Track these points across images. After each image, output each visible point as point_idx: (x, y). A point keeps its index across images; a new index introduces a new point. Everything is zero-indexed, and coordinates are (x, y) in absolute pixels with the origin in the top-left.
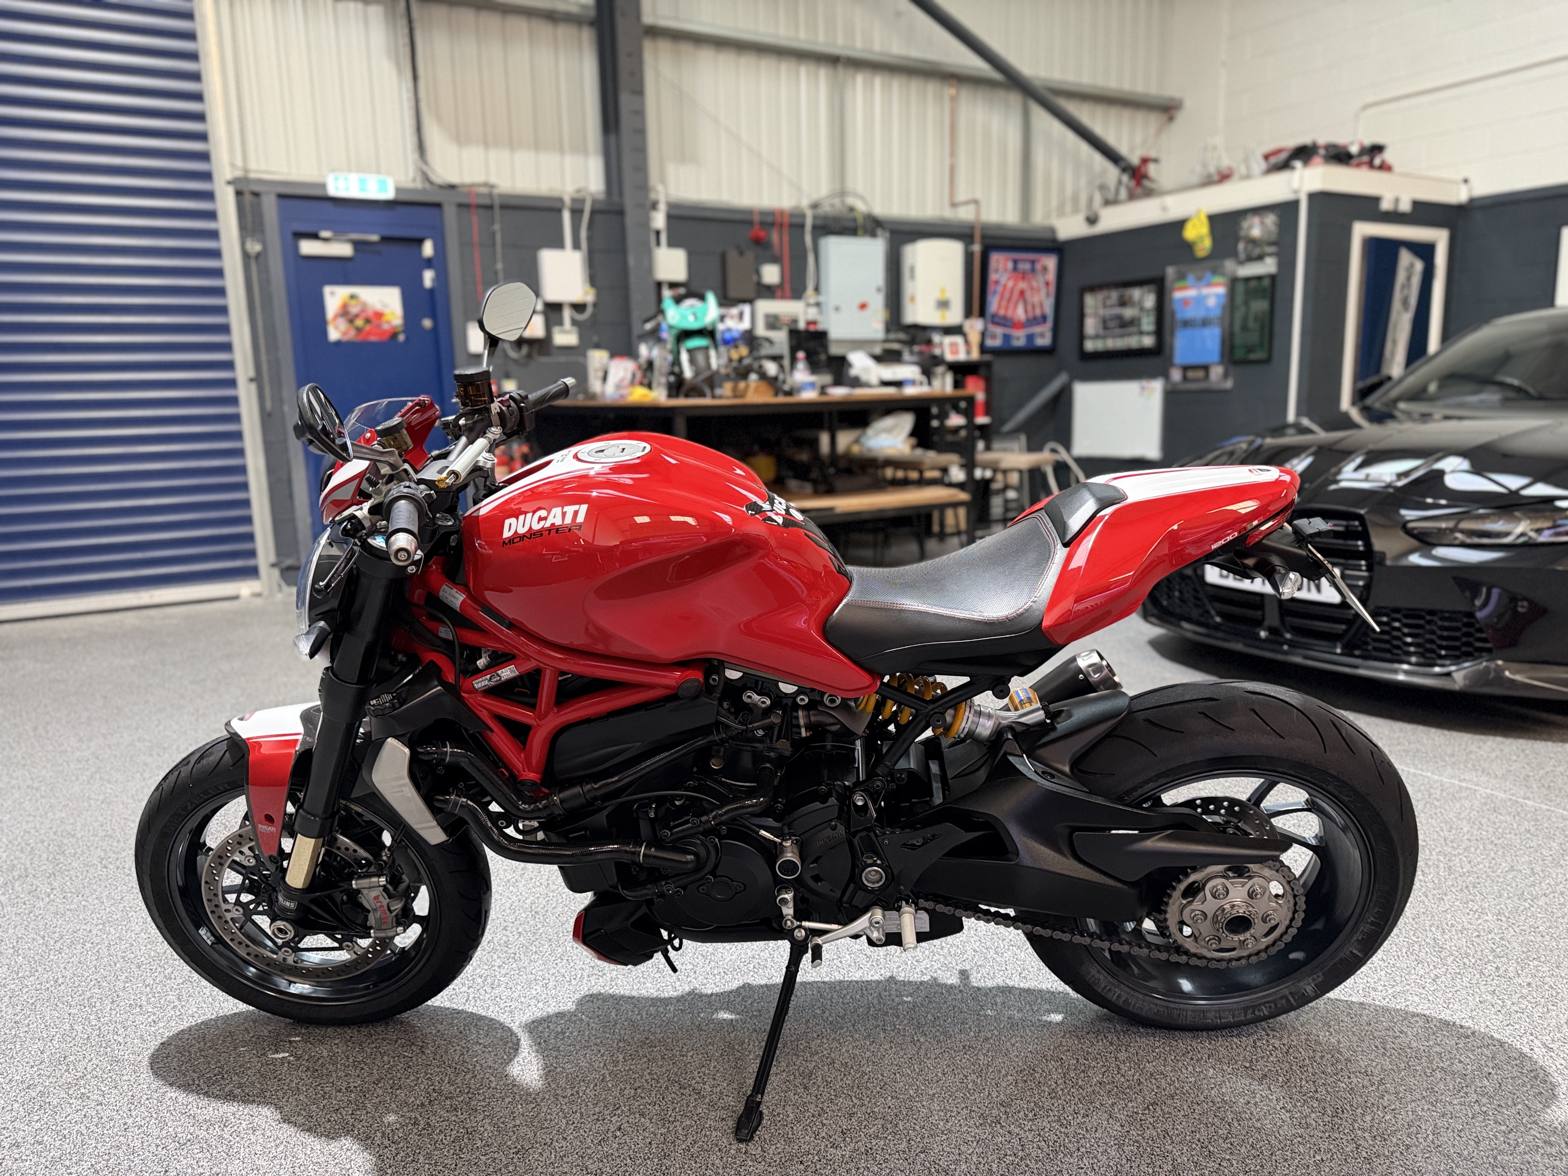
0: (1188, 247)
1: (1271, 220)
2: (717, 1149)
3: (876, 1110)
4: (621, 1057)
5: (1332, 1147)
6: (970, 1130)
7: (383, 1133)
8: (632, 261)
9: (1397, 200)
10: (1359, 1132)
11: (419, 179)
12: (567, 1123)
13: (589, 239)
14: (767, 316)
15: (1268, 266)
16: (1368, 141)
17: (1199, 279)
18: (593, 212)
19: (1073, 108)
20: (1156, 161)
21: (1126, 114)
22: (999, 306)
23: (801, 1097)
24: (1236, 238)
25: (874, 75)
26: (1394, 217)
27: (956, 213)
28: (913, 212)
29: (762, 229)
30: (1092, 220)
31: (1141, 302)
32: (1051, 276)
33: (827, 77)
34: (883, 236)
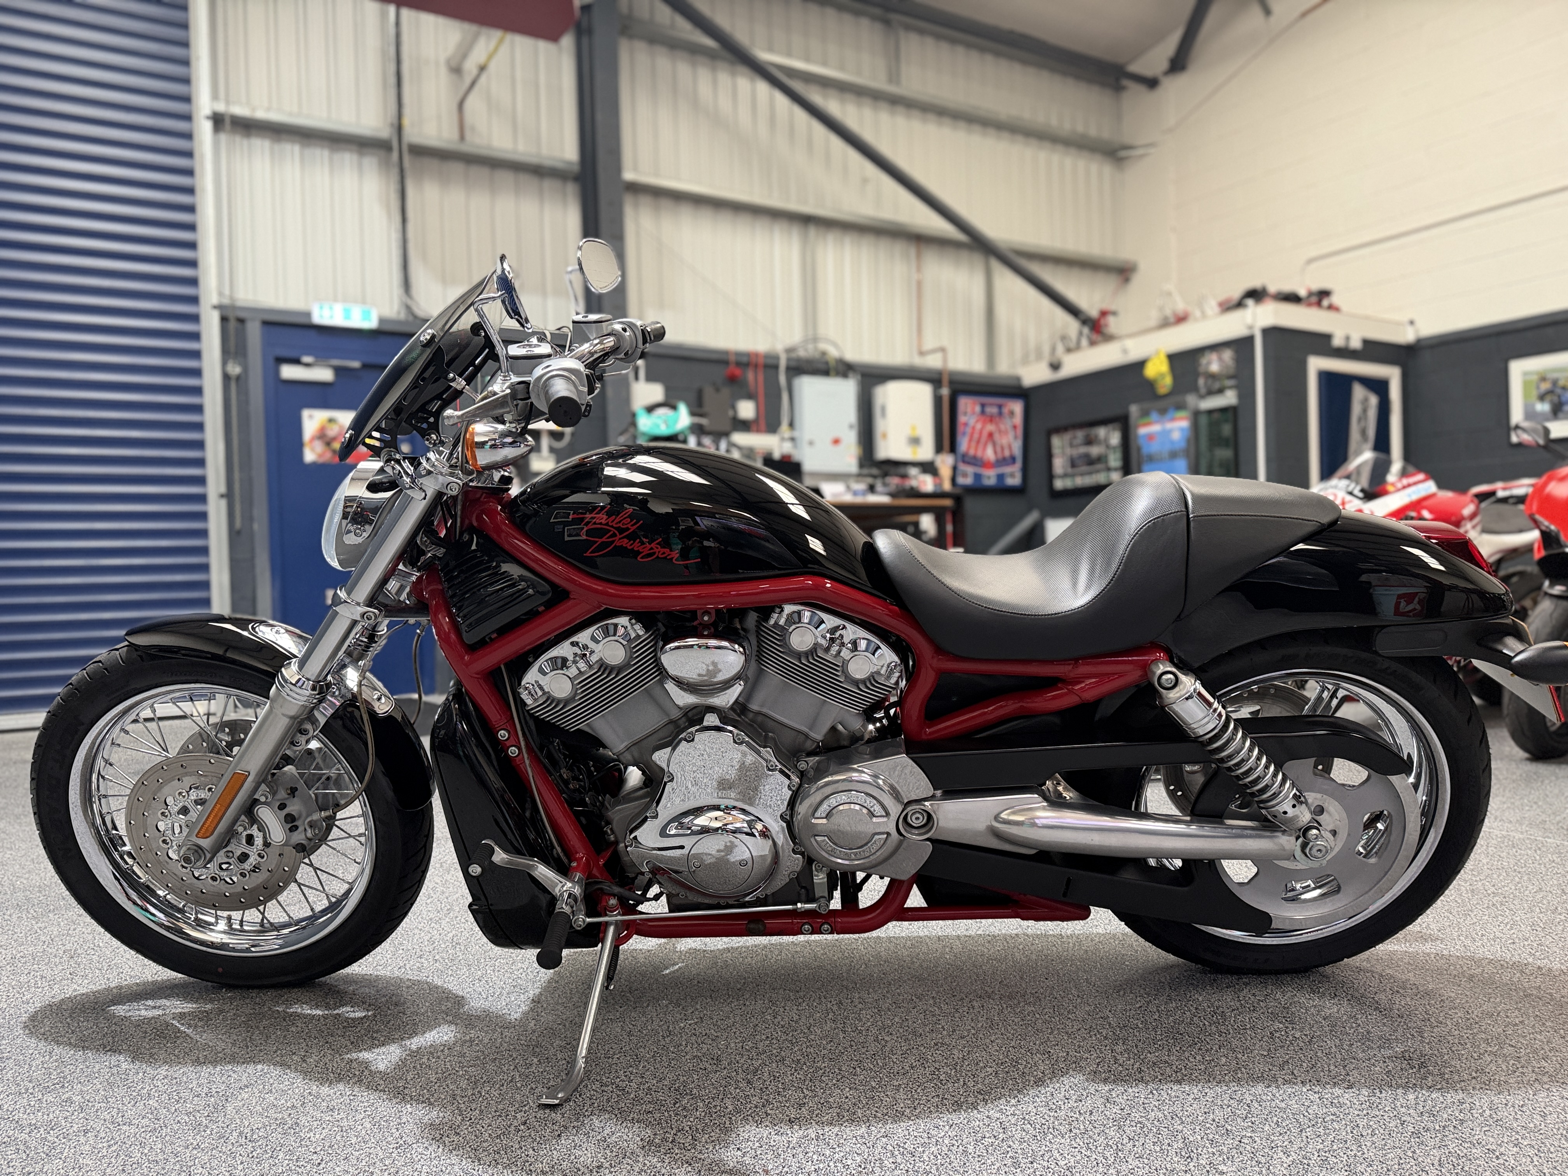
0: (1150, 384)
1: (1228, 355)
2: (638, 1139)
3: (831, 1100)
4: (535, 1060)
5: (1371, 1123)
6: (941, 1116)
7: (241, 1133)
9: (1348, 338)
10: (1403, 1110)
11: (402, 311)
12: (462, 1120)
15: (1229, 399)
17: (1163, 414)
20: (1113, 313)
22: (969, 446)
23: (743, 1091)
24: (1196, 374)
25: (844, 235)
26: (1346, 354)
27: (924, 360)
28: (883, 358)
29: (737, 369)
30: (1056, 365)
31: (1107, 439)
32: (1018, 420)
33: (799, 235)
34: (855, 378)
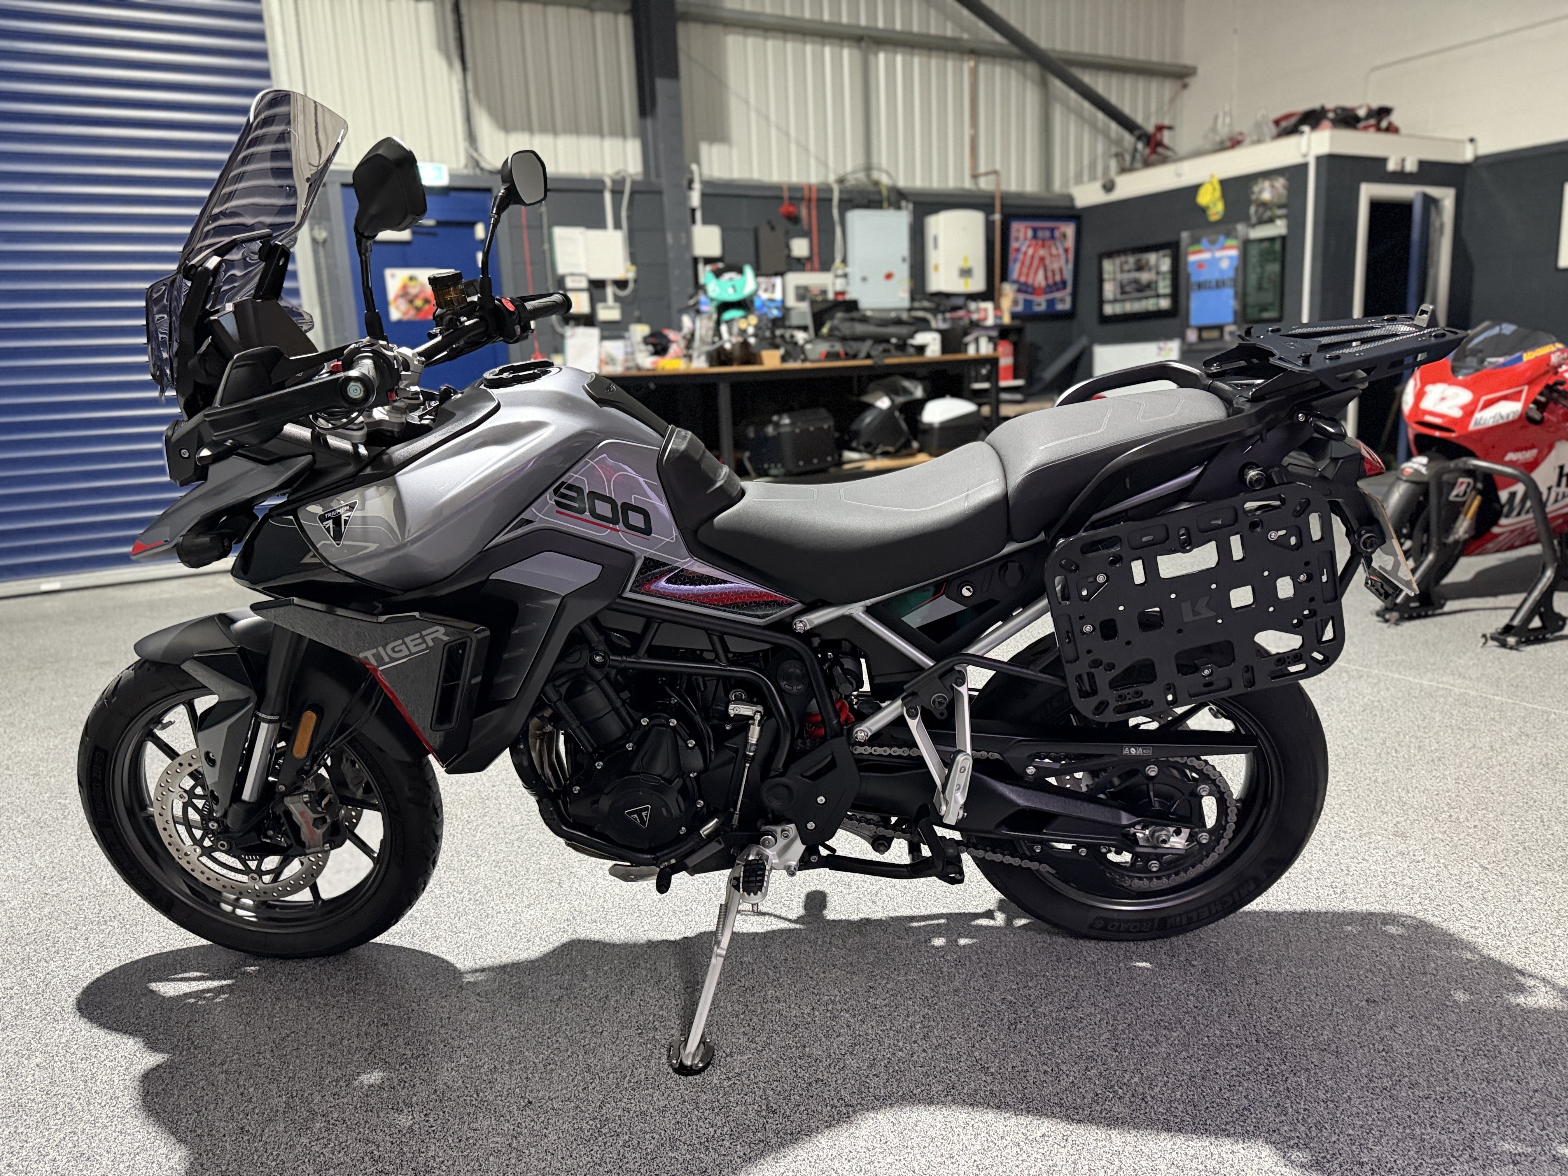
1: (1280, 183)
8: (670, 239)
9: (1403, 160)
13: (629, 218)
14: (798, 288)
15: (1279, 228)
16: (1375, 104)
18: (633, 193)
19: (1087, 78)
21: (1141, 83)
22: (1020, 273)
24: (1248, 202)
25: (895, 53)
26: (1401, 177)
27: (976, 184)
28: (935, 184)
29: (791, 204)
30: (1109, 187)
31: (1157, 266)
32: (1070, 243)
33: (850, 55)
34: (907, 208)
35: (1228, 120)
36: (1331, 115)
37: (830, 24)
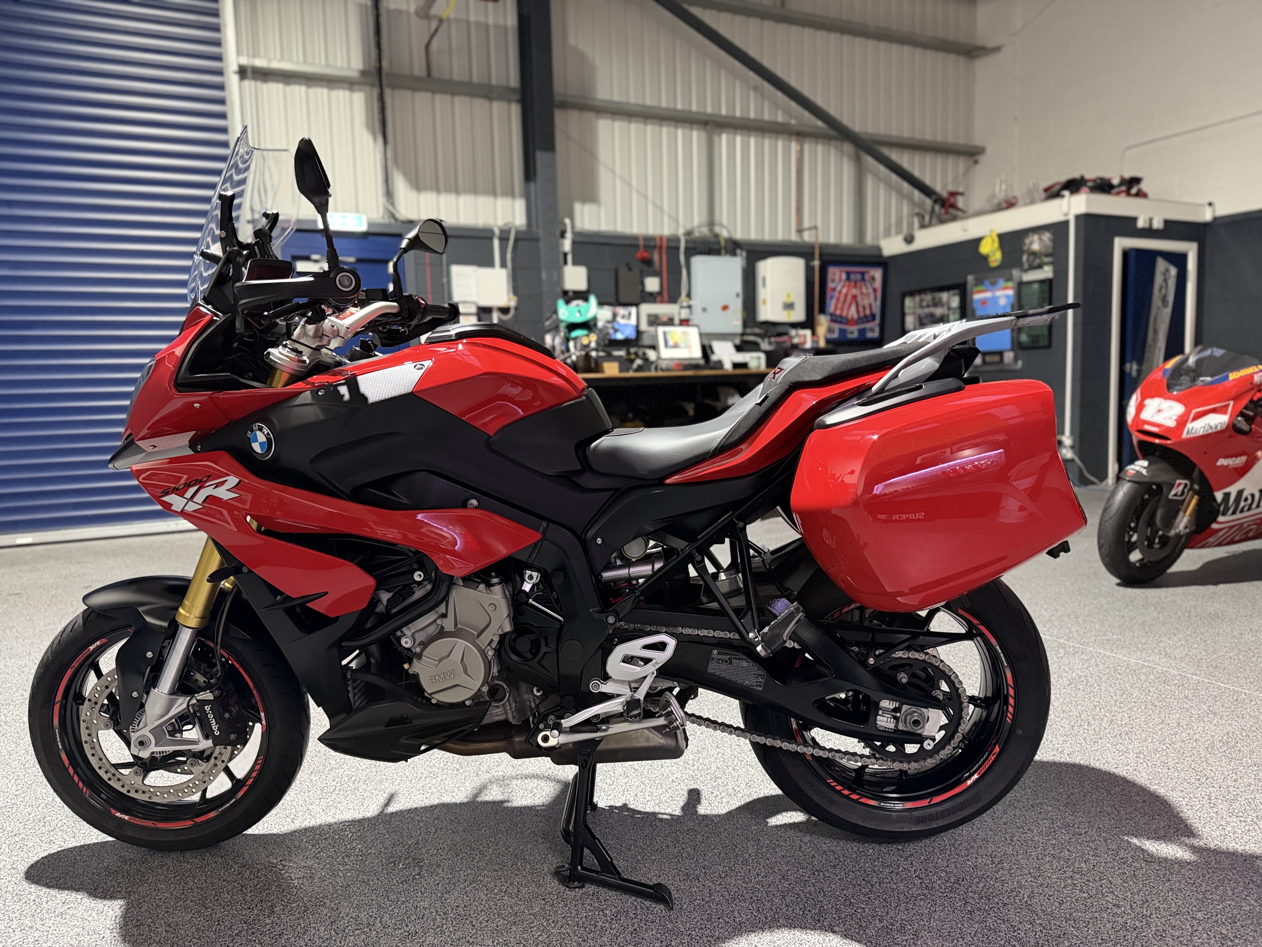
0: (985, 259)
1: (1047, 236)
8: (544, 276)
9: (1151, 220)
11: (386, 216)
13: (513, 260)
14: (649, 316)
15: (1047, 272)
16: (1127, 175)
17: (994, 284)
18: (517, 240)
19: (894, 155)
20: (962, 194)
21: (939, 160)
22: (836, 307)
24: (1021, 252)
25: (735, 134)
26: (1149, 233)
27: (801, 237)
28: (767, 237)
29: (645, 251)
30: (909, 240)
31: (948, 303)
32: (878, 284)
33: (698, 136)
34: (741, 255)
35: (1004, 187)
36: (1090, 184)
37: (682, 111)
